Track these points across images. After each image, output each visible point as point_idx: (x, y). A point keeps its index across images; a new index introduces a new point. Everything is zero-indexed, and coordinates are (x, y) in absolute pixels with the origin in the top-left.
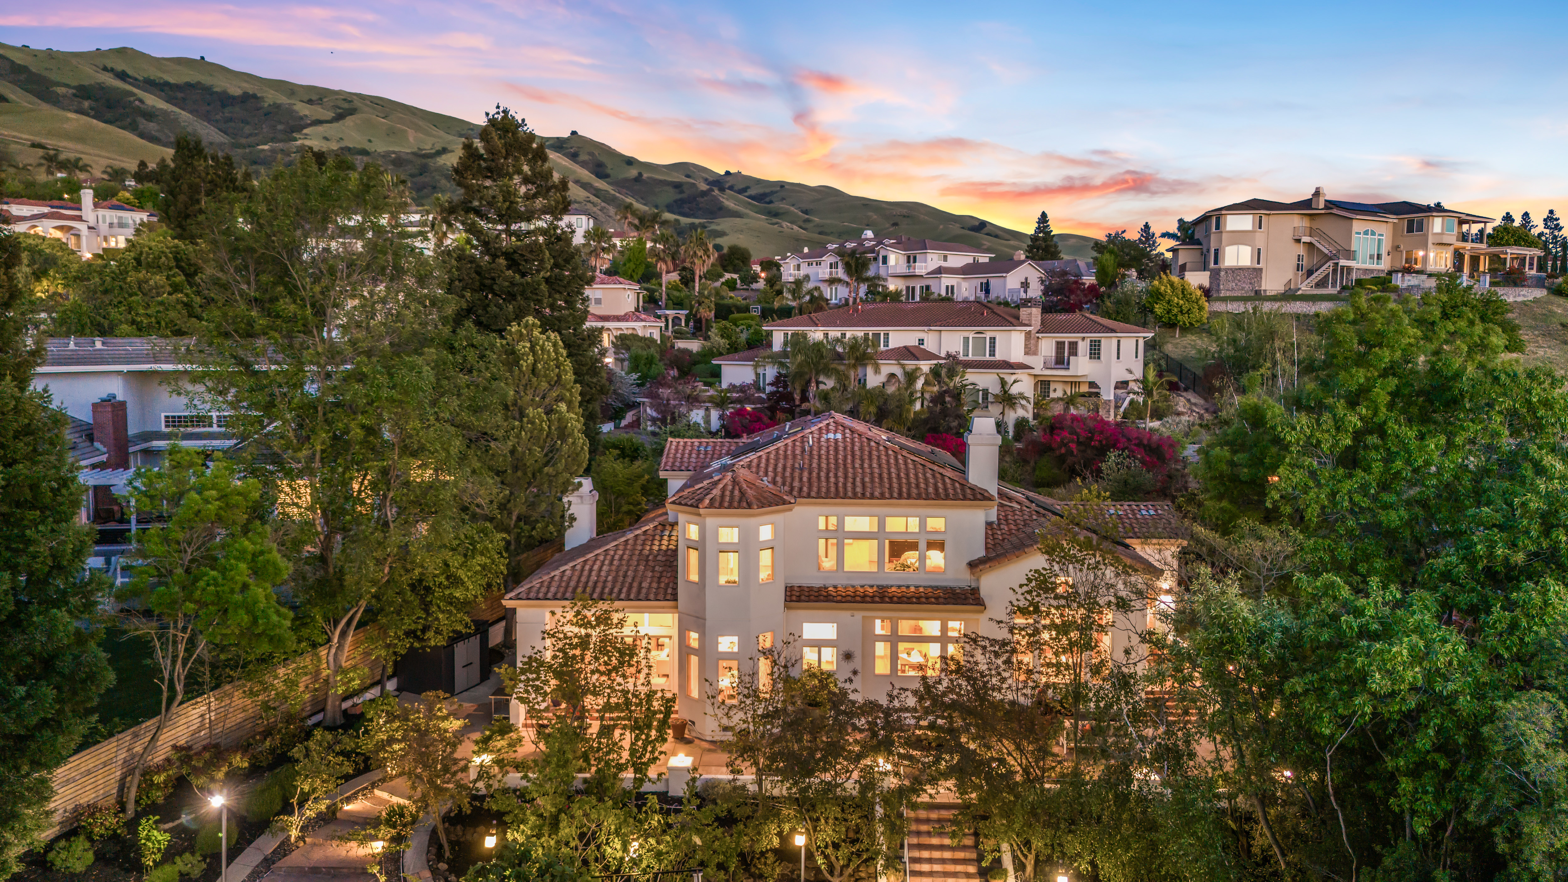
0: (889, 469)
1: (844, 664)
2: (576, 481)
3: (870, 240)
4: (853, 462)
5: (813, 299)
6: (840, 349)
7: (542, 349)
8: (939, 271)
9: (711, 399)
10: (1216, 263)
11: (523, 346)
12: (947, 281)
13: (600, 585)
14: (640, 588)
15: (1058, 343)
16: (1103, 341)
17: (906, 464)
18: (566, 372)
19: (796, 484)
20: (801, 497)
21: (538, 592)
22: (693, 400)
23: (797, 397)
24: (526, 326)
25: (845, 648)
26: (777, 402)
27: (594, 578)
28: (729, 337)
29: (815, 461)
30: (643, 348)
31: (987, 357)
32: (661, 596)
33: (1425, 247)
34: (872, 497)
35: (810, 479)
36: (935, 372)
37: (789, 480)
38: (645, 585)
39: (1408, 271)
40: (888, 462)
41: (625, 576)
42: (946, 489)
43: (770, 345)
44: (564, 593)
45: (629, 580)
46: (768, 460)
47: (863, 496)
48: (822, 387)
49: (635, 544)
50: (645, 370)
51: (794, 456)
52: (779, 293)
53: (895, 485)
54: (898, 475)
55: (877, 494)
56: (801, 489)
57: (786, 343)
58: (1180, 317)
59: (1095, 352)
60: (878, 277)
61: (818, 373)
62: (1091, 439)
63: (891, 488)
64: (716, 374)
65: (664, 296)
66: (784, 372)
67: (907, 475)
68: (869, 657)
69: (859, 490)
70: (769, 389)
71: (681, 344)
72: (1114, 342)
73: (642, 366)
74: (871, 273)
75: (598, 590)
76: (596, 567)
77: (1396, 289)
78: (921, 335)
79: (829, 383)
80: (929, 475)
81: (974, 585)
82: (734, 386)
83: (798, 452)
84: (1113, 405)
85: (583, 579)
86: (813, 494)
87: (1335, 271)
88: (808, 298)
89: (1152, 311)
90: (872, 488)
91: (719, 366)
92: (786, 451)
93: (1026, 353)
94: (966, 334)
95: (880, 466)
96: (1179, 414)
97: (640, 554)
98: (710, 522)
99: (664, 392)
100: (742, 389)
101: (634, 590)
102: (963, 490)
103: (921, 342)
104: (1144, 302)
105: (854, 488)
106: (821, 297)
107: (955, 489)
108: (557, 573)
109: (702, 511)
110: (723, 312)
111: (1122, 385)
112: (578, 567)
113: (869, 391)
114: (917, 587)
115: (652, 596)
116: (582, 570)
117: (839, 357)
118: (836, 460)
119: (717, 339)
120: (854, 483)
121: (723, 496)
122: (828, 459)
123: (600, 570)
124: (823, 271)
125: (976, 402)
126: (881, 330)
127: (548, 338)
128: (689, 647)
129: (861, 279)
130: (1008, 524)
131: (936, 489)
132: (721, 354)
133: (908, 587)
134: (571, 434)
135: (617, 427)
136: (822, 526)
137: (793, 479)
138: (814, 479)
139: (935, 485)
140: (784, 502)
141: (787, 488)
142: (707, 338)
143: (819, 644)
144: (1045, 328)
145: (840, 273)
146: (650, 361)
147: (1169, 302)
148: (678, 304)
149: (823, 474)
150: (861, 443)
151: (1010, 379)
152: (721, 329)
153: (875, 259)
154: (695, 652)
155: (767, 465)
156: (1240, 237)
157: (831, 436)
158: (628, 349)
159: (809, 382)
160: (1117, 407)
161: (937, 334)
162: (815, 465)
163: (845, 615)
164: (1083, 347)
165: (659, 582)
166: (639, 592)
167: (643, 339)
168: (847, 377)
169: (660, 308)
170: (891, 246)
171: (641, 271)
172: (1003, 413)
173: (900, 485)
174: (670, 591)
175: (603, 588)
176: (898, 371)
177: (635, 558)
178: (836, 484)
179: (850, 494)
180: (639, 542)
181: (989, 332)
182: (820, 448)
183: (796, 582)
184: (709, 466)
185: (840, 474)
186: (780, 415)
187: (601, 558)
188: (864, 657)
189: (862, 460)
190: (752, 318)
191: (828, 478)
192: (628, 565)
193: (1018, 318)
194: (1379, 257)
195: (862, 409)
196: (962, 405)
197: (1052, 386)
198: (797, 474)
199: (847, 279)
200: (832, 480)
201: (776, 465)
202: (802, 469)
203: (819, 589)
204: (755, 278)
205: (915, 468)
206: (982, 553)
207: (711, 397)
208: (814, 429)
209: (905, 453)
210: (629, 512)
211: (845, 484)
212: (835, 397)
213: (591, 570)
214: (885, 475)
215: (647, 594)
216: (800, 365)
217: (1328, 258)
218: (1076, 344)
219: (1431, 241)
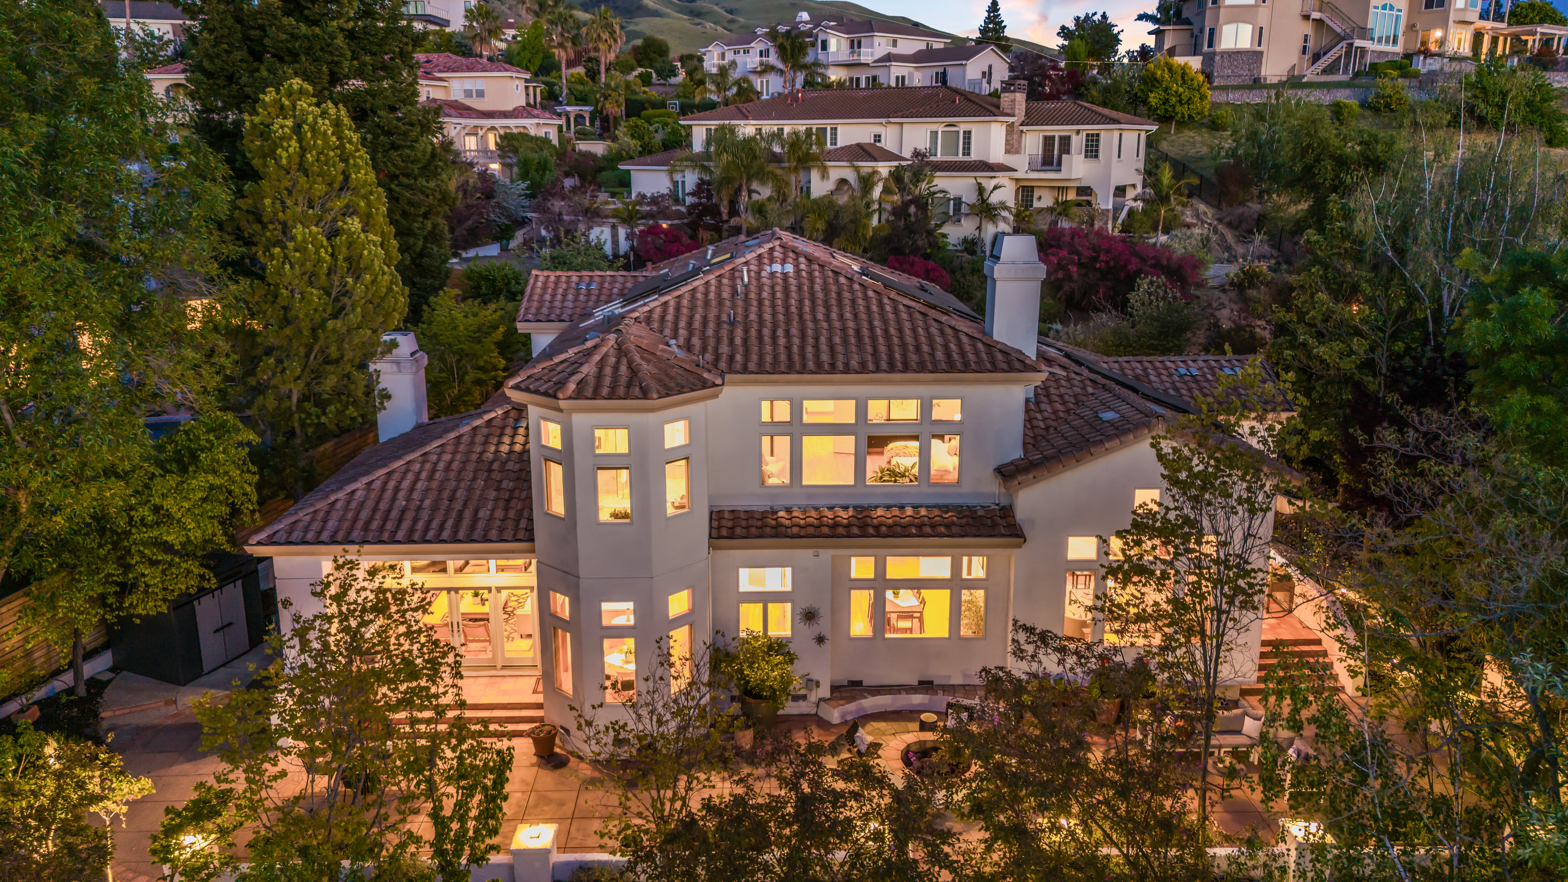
0: (870, 323)
1: (803, 627)
2: (386, 338)
3: (806, 23)
4: (813, 309)
5: (741, 92)
6: (777, 149)
7: (314, 129)
8: (889, 58)
9: (616, 214)
10: (1210, 45)
11: (283, 126)
12: (898, 70)
13: (409, 515)
14: (475, 520)
15: (1046, 138)
16: (1103, 135)
17: (896, 312)
18: (358, 168)
19: (724, 349)
20: (731, 371)
21: (306, 530)
22: (594, 215)
23: (724, 210)
24: (290, 94)
25: (805, 604)
26: (700, 216)
27: (401, 502)
28: (641, 138)
29: (754, 309)
30: (533, 150)
31: (961, 157)
32: (508, 535)
33: (1444, 25)
34: (847, 370)
35: (745, 340)
36: (896, 176)
37: (712, 342)
38: (484, 514)
39: (1427, 53)
40: (868, 308)
41: (452, 499)
42: (963, 354)
43: (690, 145)
44: (349, 532)
45: (458, 505)
46: (678, 309)
47: (833, 369)
48: (755, 197)
49: (472, 443)
50: (537, 177)
51: (720, 302)
52: (701, 82)
53: (882, 349)
54: (886, 331)
55: (854, 364)
56: (731, 358)
57: (708, 143)
58: (1178, 109)
59: (1092, 149)
60: (817, 64)
61: (749, 179)
62: (1095, 259)
63: (875, 353)
64: (625, 182)
65: (565, 91)
66: (707, 178)
67: (900, 330)
68: (842, 611)
69: (825, 357)
70: (689, 200)
71: (583, 146)
72: (1116, 134)
73: (533, 173)
74: (809, 59)
75: (406, 525)
76: (406, 484)
77: (1416, 75)
78: (878, 129)
79: (764, 192)
80: (934, 331)
81: (1004, 502)
82: (644, 196)
83: (726, 295)
84: (1111, 215)
85: (383, 506)
86: (752, 366)
87: (1348, 54)
88: (734, 90)
89: (1145, 102)
90: (847, 354)
91: (628, 172)
92: (706, 294)
93: (1007, 152)
94: (934, 127)
95: (856, 316)
96: (1189, 226)
97: (479, 460)
98: (579, 420)
99: (557, 205)
100: (655, 200)
101: (466, 523)
102: (990, 354)
103: (878, 138)
104: (1136, 90)
105: (817, 356)
106: (751, 89)
107: (977, 353)
108: (341, 495)
109: (562, 404)
110: (634, 108)
111: (1120, 191)
112: (377, 485)
113: (815, 201)
114: (915, 507)
115: (494, 534)
116: (383, 489)
117: (776, 159)
118: (787, 307)
119: (625, 138)
120: (816, 347)
121: (599, 376)
122: (773, 306)
123: (412, 489)
124: (752, 60)
125: (946, 213)
126: (827, 123)
127: (324, 114)
128: (554, 616)
129: (797, 66)
130: (1051, 402)
131: (948, 354)
132: (632, 158)
133: (902, 507)
134: (368, 268)
135: (505, 249)
136: (766, 417)
137: (718, 341)
138: (753, 340)
139: (946, 346)
140: (705, 385)
141: (709, 357)
142: (614, 139)
143: (765, 598)
144: (1031, 119)
145: (773, 59)
146: (543, 167)
147: (1166, 90)
148: (581, 100)
149: (766, 332)
150: (825, 279)
151: (989, 184)
152: (631, 128)
153: (813, 44)
154: (566, 625)
155: (677, 318)
156: (1240, 13)
157: (777, 267)
158: (516, 151)
159: (738, 191)
160: (1115, 219)
161: (897, 127)
162: (753, 317)
163: (805, 555)
164: (1078, 142)
165: (506, 509)
166: (473, 527)
167: (536, 139)
168: (787, 184)
169: (560, 104)
170: (831, 28)
171: (538, 62)
172: (979, 228)
173: (890, 348)
174: (523, 524)
175: (415, 520)
176: (850, 175)
177: (471, 467)
178: (788, 348)
179: (811, 365)
180: (479, 439)
181: (963, 125)
182: (760, 288)
183: (727, 504)
184: (590, 315)
185: (794, 331)
186: (703, 234)
187: (416, 467)
188: (833, 612)
189: (828, 307)
190: (669, 116)
191: (774, 338)
192: (459, 479)
193: (998, 107)
194: (1395, 38)
195: (807, 225)
196: (930, 218)
197: (1036, 194)
198: (724, 333)
199: (780, 66)
200: (782, 341)
201: (691, 317)
202: (732, 324)
203: (764, 515)
204: (673, 73)
205: (911, 320)
206: (1017, 453)
207: (616, 210)
208: (750, 256)
209: (893, 295)
210: (479, 382)
211: (802, 348)
212: (773, 208)
213: (397, 489)
214: (865, 332)
215: (487, 530)
216: (726, 169)
217: (1340, 38)
218: (1068, 138)
219: (1452, 17)
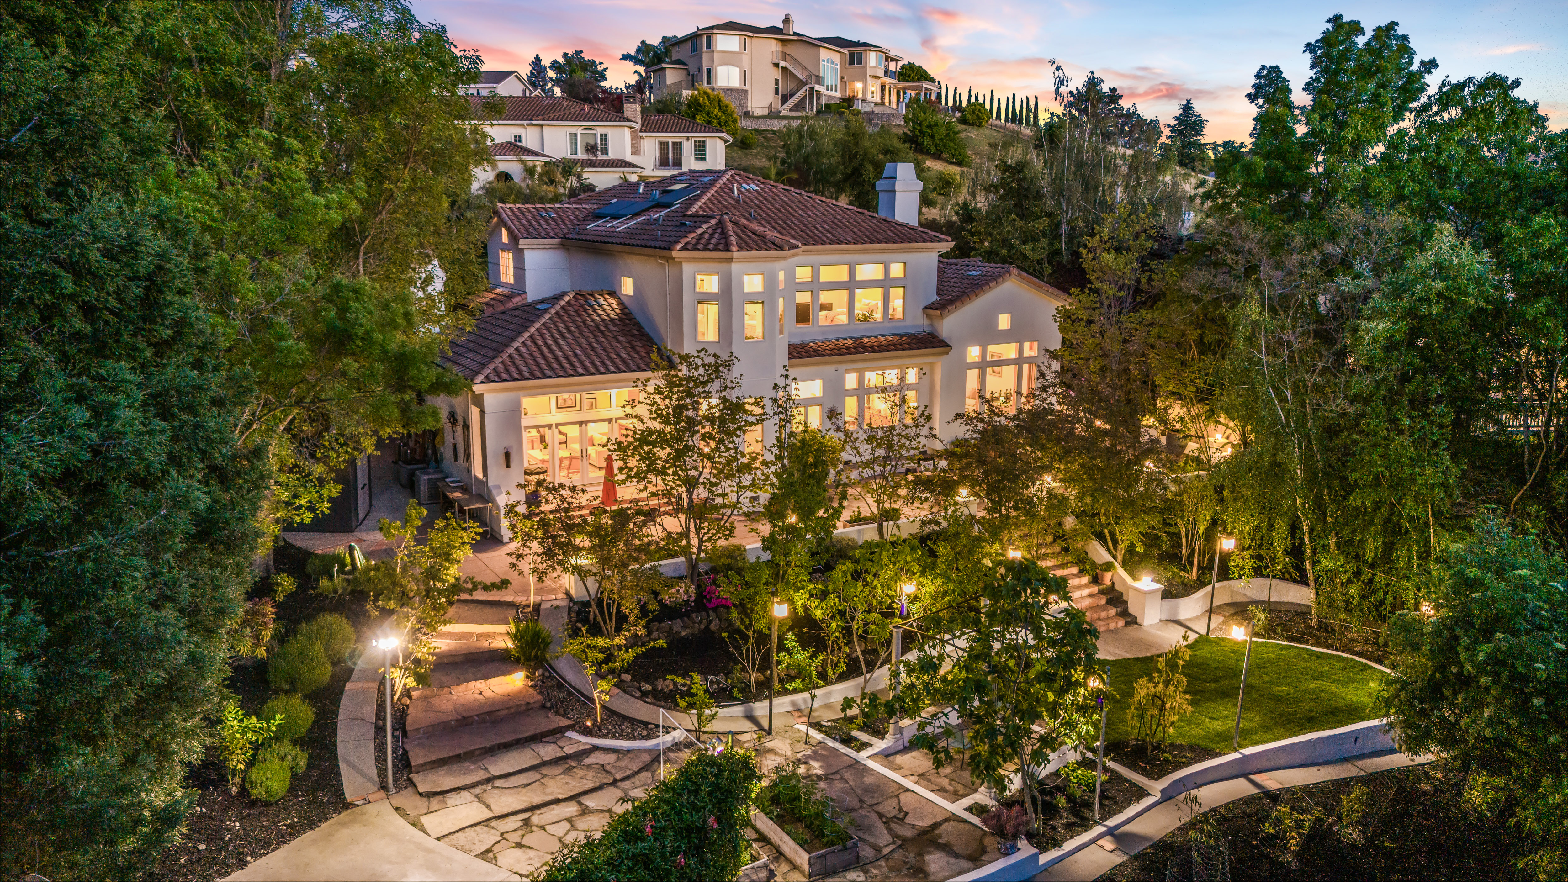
0: (835, 218)
1: (827, 422)
10: (709, 82)
13: (574, 359)
15: (661, 143)
16: (708, 141)
25: (829, 405)
27: (559, 353)
31: (601, 156)
32: (653, 366)
33: (864, 79)
34: (849, 242)
38: (624, 356)
41: (593, 349)
45: (601, 352)
46: (711, 210)
49: (569, 316)
53: (857, 231)
54: (849, 222)
59: (700, 153)
63: (855, 233)
69: (830, 236)
72: (718, 141)
76: (550, 342)
78: (518, 131)
80: (875, 222)
81: (932, 328)
83: (732, 202)
85: (549, 355)
87: (810, 96)
90: (840, 234)
92: (719, 202)
93: (633, 151)
94: (569, 130)
95: (824, 214)
97: (586, 325)
102: (917, 233)
103: (518, 138)
108: (511, 350)
109: (735, 255)
112: (529, 343)
114: (885, 336)
115: (643, 366)
116: (537, 346)
118: (777, 209)
120: (819, 231)
122: (769, 209)
123: (558, 344)
131: (895, 233)
133: (876, 337)
138: (778, 228)
143: (806, 404)
144: (648, 126)
149: (780, 223)
156: (730, 58)
157: (746, 187)
161: (537, 130)
162: (763, 215)
163: (830, 369)
164: (688, 147)
173: (860, 231)
175: (581, 362)
176: (514, 168)
177: (584, 329)
178: (803, 231)
179: (826, 240)
180: (572, 313)
181: (598, 129)
182: (749, 199)
185: (796, 222)
187: (546, 332)
191: (789, 226)
192: (586, 338)
193: (622, 113)
194: (836, 87)
200: (795, 228)
203: (802, 346)
211: (811, 231)
214: (838, 223)
215: (637, 365)
217: (802, 84)
218: (680, 143)
219: (869, 73)
